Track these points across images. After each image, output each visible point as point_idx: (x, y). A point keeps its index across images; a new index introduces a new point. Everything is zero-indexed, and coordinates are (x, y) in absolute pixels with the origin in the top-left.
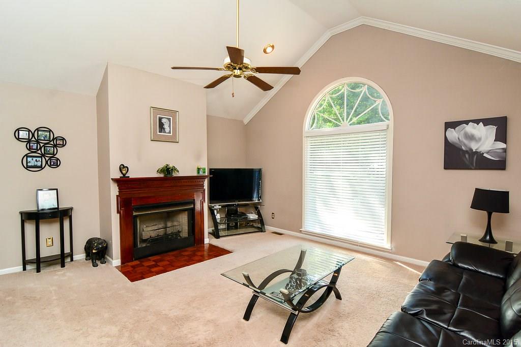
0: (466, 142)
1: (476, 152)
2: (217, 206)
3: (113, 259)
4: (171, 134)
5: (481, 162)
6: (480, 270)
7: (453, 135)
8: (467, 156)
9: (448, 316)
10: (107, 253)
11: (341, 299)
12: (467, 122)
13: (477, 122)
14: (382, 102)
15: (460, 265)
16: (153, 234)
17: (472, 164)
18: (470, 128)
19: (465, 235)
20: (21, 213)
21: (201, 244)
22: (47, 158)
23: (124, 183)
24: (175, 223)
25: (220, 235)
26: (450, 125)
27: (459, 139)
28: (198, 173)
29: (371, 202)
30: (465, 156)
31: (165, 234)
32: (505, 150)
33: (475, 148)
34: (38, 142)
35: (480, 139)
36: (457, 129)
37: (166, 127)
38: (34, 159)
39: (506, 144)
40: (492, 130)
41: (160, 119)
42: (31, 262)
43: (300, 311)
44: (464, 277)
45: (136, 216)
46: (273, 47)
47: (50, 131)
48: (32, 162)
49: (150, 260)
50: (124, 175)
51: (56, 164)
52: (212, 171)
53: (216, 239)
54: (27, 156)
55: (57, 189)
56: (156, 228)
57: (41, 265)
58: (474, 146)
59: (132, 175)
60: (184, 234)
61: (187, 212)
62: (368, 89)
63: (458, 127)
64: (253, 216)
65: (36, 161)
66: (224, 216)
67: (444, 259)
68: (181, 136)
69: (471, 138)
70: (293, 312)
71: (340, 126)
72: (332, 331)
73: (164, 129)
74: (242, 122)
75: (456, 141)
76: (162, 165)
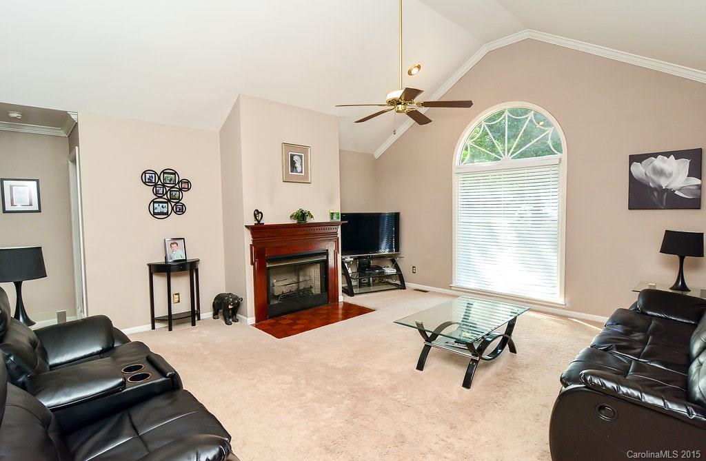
0: (654, 178)
1: (666, 190)
2: (349, 259)
3: (247, 317)
4: (303, 174)
5: (672, 201)
6: (670, 317)
7: (639, 170)
8: (656, 194)
9: (638, 350)
10: (238, 311)
11: (516, 353)
12: (655, 155)
13: (667, 154)
14: (554, 131)
15: (649, 313)
16: (286, 290)
17: (662, 204)
18: (659, 162)
19: (654, 284)
20: (150, 266)
21: (335, 302)
22: (173, 204)
23: (260, 231)
24: (307, 278)
25: (355, 292)
26: (634, 159)
27: (646, 174)
28: (332, 218)
29: (541, 250)
30: (653, 194)
31: (298, 290)
32: (700, 187)
33: (666, 185)
34: (163, 186)
35: (671, 175)
36: (643, 163)
37: (298, 165)
38: (161, 205)
39: (701, 179)
40: (685, 164)
41: (292, 156)
42: (161, 320)
43: (481, 358)
44: (653, 322)
45: (269, 268)
46: (419, 67)
47: (175, 173)
48: (159, 208)
49: (285, 319)
50: (259, 221)
51: (181, 210)
52: (344, 216)
53: (349, 297)
54: (154, 202)
55: (184, 239)
56: (286, 282)
57: (173, 322)
58: (664, 183)
59: (267, 221)
60: (316, 290)
61: (319, 265)
62: (535, 115)
63: (644, 161)
64: (390, 270)
65: (163, 207)
66: (355, 270)
67: (631, 308)
68: (313, 177)
69: (661, 173)
70: (474, 358)
71: (500, 160)
72: (514, 379)
73: (296, 168)
74: (373, 155)
75: (643, 177)
76: (295, 210)
